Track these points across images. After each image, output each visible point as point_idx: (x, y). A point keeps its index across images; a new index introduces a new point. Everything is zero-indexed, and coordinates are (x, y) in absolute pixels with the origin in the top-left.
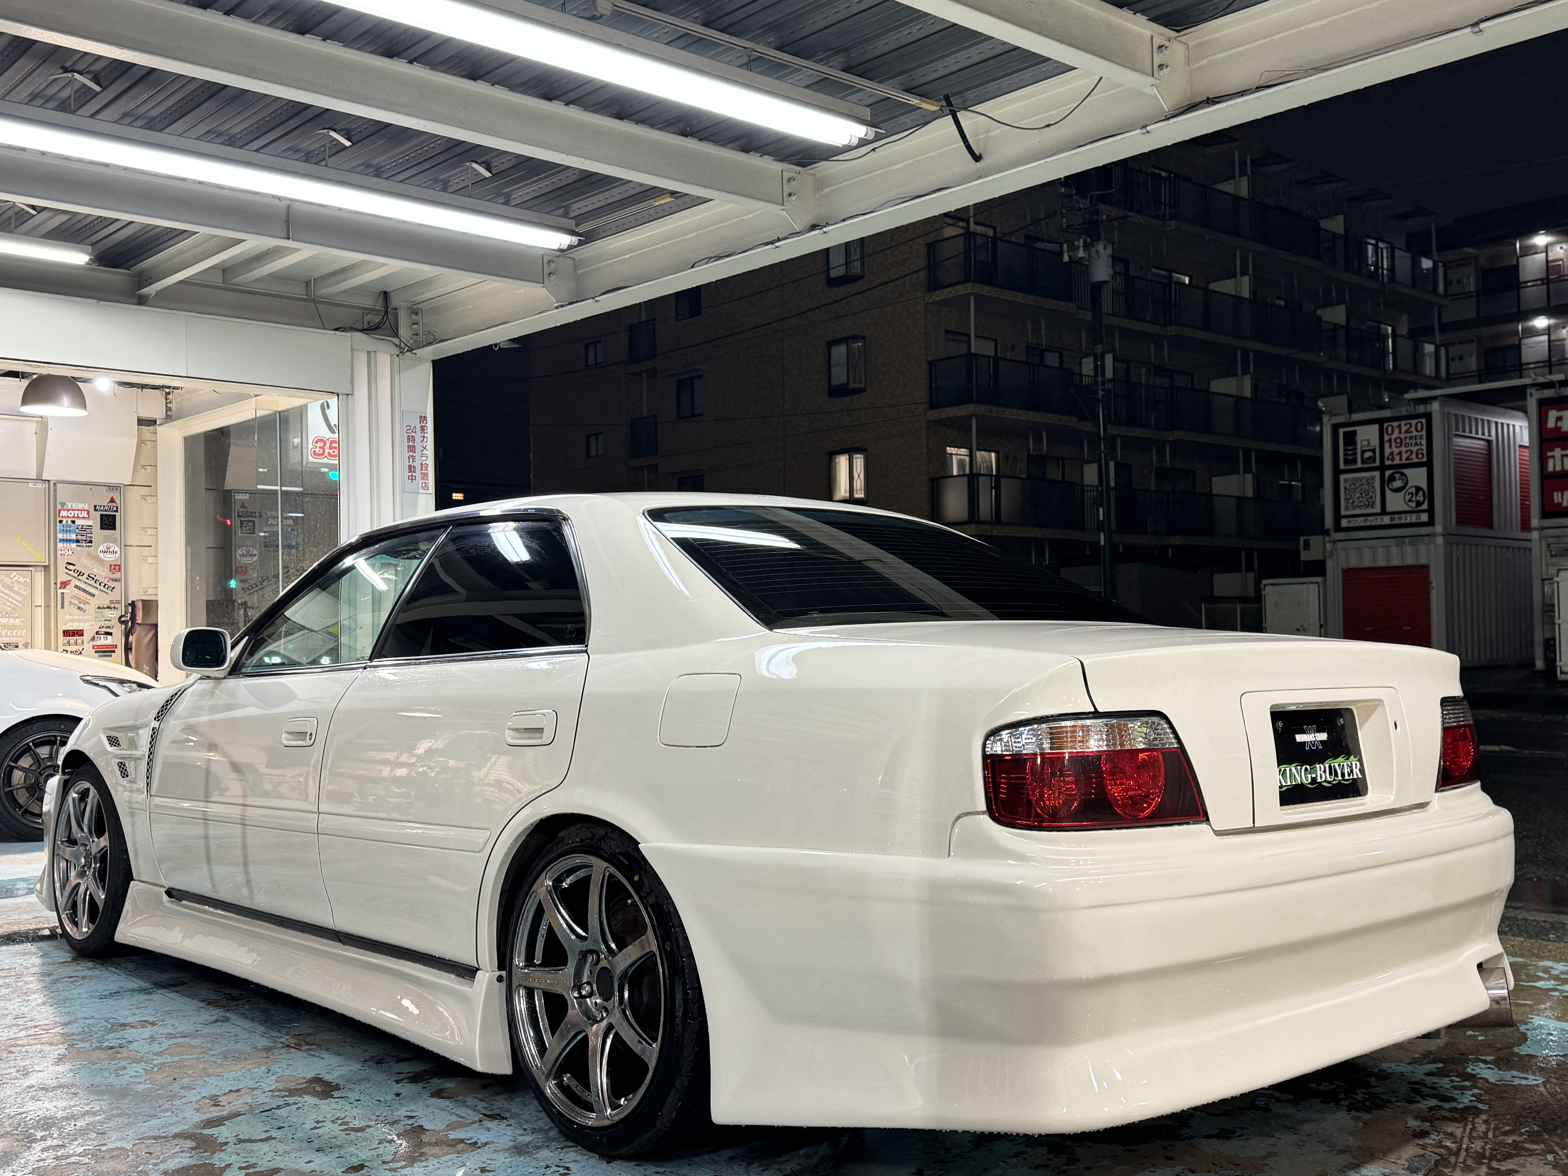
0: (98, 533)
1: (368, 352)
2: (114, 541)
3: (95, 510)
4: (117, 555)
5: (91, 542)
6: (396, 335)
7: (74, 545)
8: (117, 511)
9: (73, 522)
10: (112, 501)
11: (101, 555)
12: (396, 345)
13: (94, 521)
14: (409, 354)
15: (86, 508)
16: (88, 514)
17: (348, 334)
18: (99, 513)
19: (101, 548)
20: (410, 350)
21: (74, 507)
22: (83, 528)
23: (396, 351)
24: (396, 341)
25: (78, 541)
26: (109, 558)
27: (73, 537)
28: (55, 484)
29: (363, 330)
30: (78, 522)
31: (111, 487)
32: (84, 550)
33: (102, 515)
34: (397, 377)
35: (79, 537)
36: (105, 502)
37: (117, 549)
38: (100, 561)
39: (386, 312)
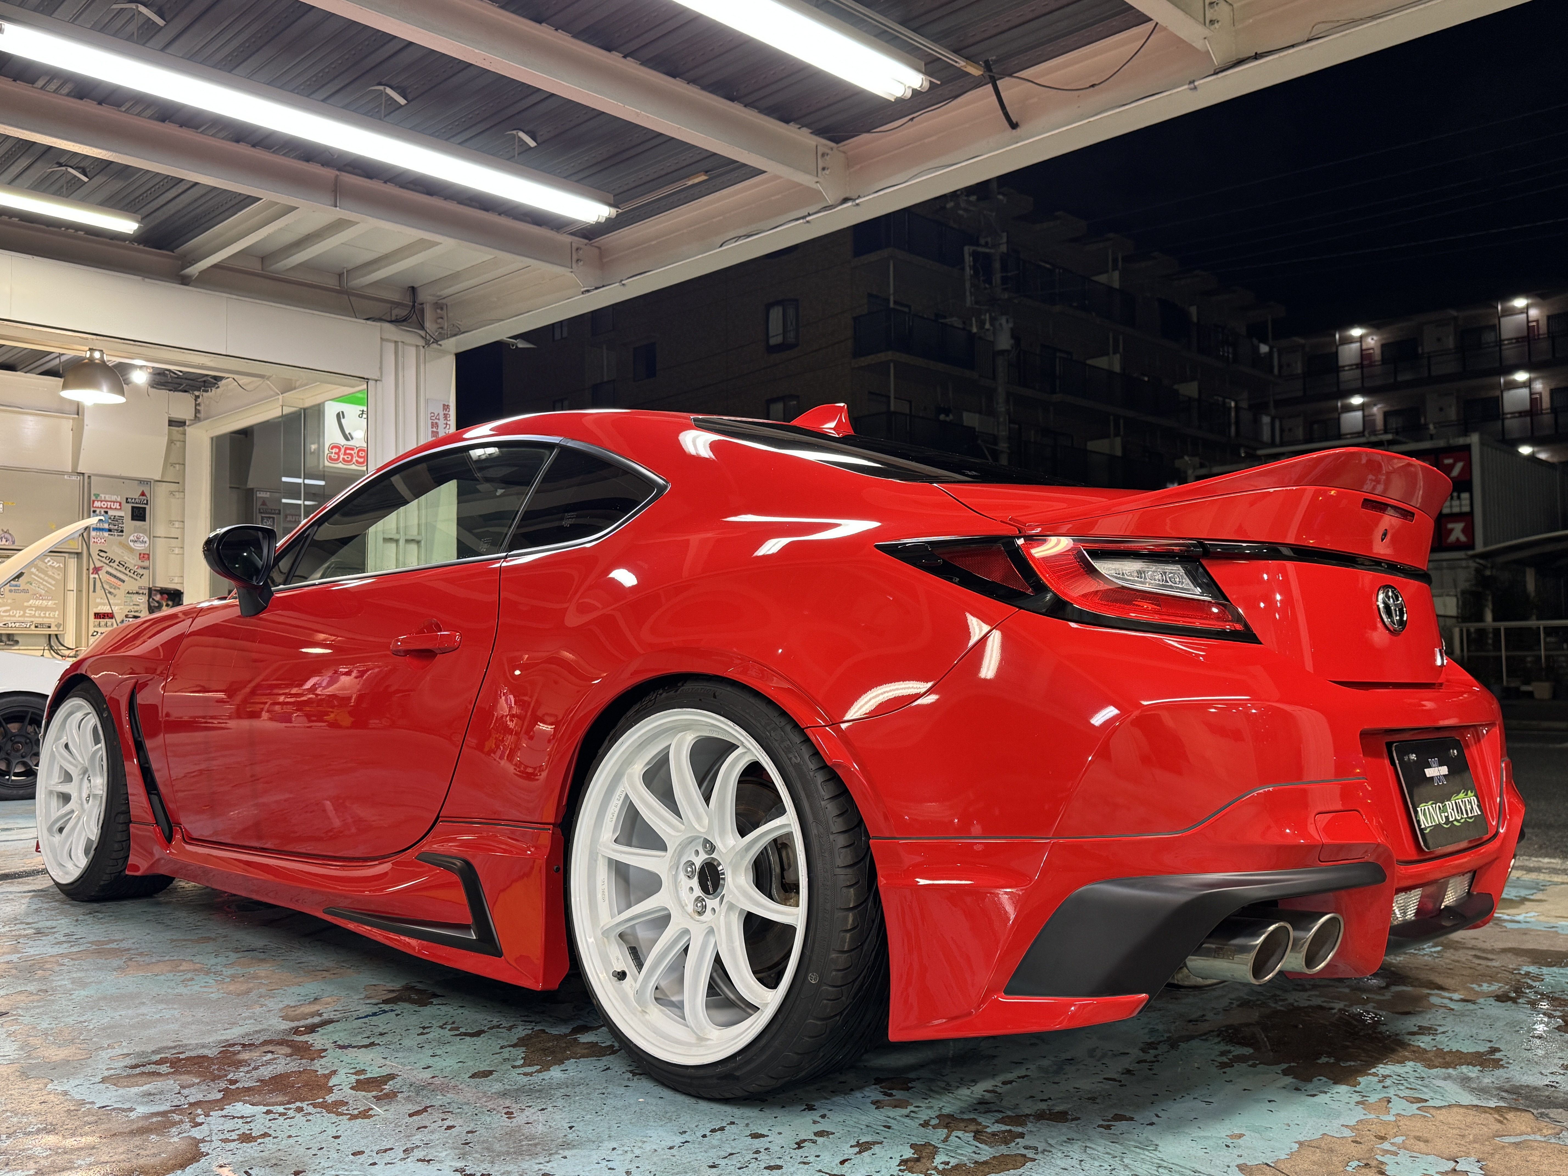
0: (129, 524)
1: (396, 342)
2: (144, 532)
3: (127, 502)
4: (147, 545)
5: (122, 531)
6: (422, 328)
7: (106, 534)
8: (147, 504)
9: (106, 512)
10: (143, 494)
11: (131, 544)
12: (422, 337)
13: (125, 513)
14: (435, 346)
15: (119, 500)
16: (120, 505)
17: (378, 324)
18: (129, 506)
19: (132, 538)
20: (436, 341)
21: (107, 499)
22: (114, 519)
23: (421, 342)
24: (422, 333)
25: (110, 530)
26: (139, 547)
27: (106, 526)
28: (89, 477)
29: (391, 322)
30: (111, 513)
31: (141, 482)
32: (115, 538)
33: (133, 508)
34: (422, 366)
35: (112, 527)
36: (136, 495)
37: (146, 539)
38: (131, 550)
39: (414, 306)
